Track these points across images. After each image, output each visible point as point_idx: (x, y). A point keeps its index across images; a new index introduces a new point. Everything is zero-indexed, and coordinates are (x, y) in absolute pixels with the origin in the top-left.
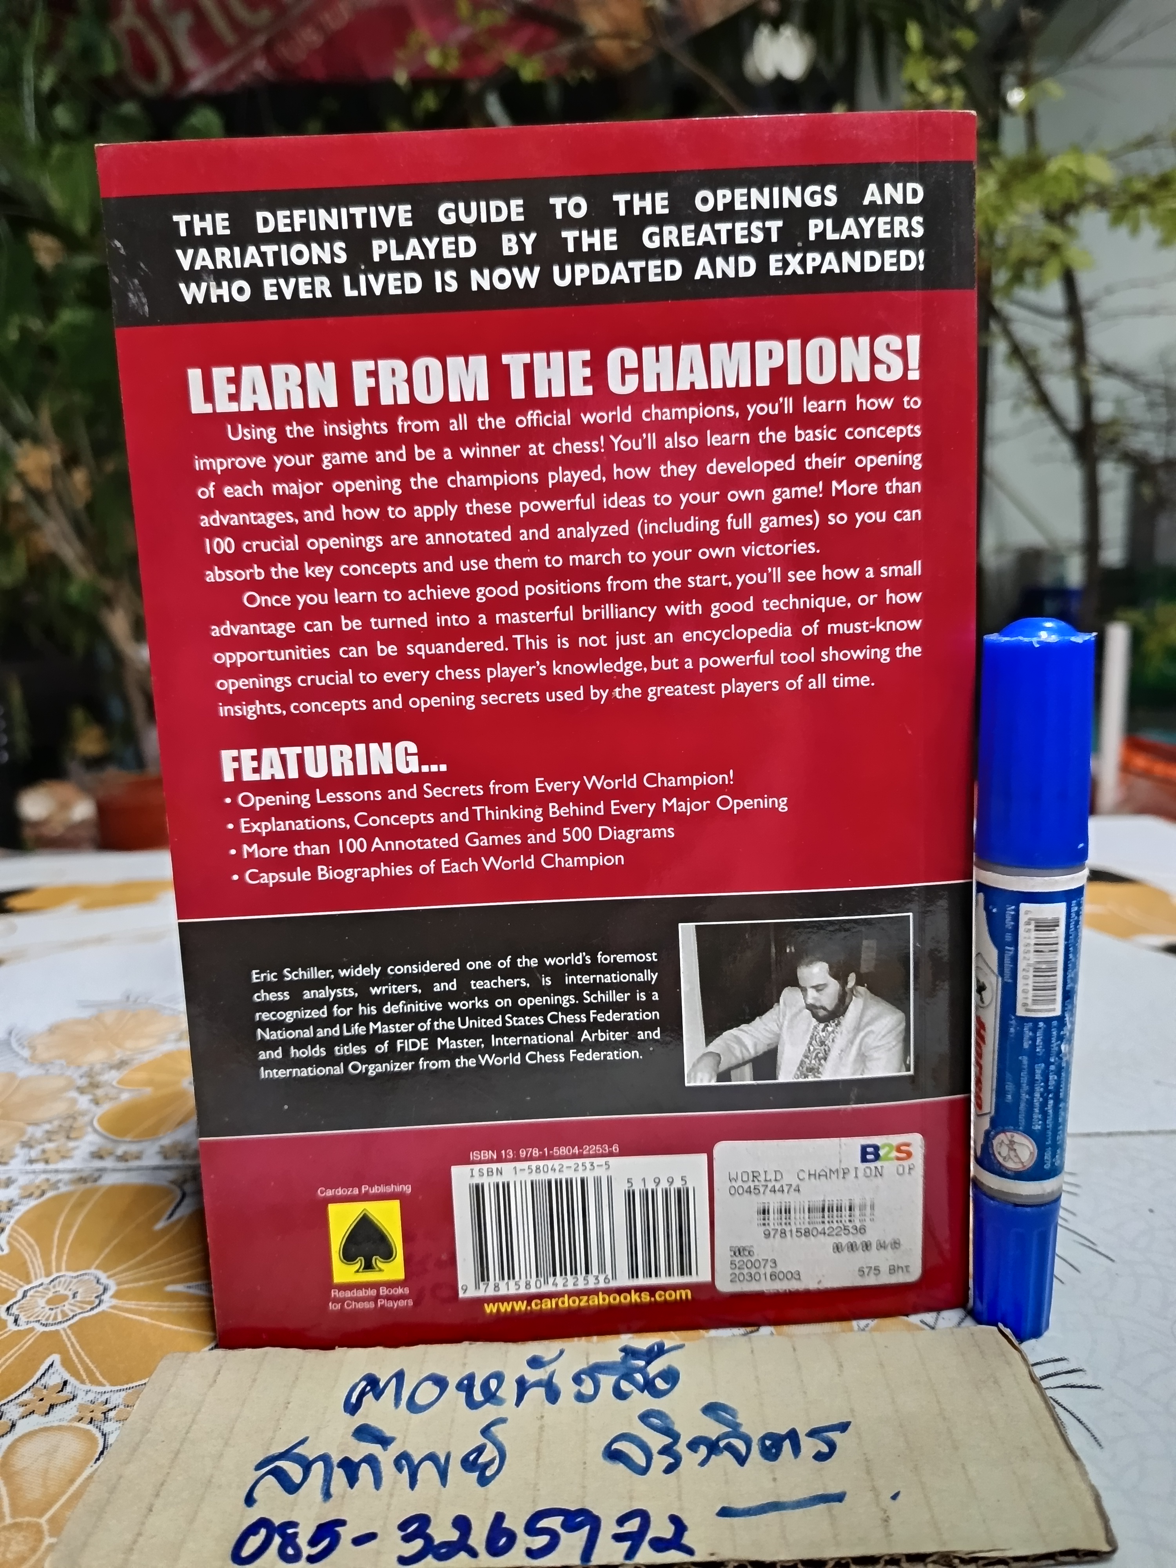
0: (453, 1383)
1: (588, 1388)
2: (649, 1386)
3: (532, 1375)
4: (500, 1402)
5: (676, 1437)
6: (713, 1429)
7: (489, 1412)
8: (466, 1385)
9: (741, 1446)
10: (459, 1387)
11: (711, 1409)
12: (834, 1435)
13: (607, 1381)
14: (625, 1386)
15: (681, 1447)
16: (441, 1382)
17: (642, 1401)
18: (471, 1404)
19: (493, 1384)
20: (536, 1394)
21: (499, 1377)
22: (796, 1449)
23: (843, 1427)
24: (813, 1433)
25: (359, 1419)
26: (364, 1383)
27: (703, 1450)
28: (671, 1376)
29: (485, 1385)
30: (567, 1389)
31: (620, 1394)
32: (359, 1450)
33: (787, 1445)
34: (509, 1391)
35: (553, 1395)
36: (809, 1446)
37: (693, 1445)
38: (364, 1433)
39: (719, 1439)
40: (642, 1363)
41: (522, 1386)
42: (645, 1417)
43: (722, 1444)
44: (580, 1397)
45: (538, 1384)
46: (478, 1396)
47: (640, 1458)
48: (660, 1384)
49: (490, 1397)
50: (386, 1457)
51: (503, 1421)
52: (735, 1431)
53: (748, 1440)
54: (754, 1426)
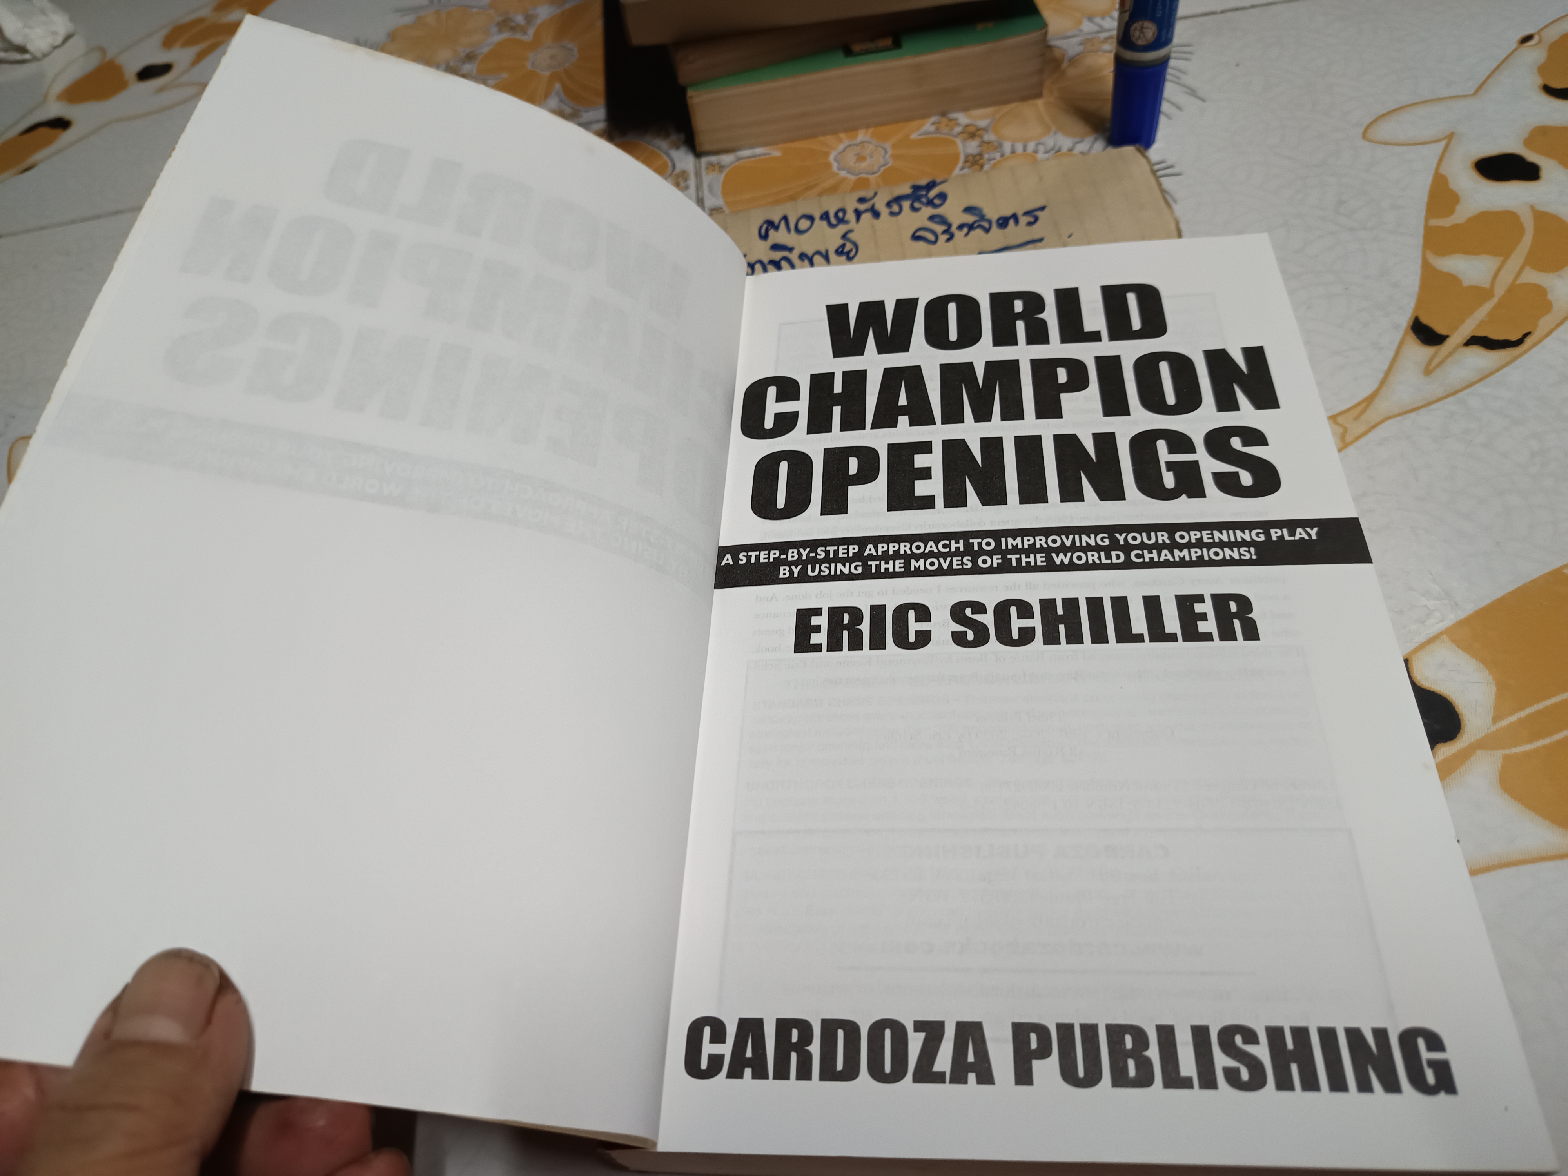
0: (817, 217)
1: (896, 208)
2: (930, 203)
3: (862, 207)
4: (847, 222)
5: (950, 226)
6: (970, 219)
7: (842, 229)
8: (825, 216)
9: (986, 225)
10: (822, 218)
11: (969, 210)
12: (1039, 213)
13: (906, 204)
14: (917, 205)
15: (954, 229)
16: (811, 218)
17: (928, 211)
18: (831, 225)
19: (841, 215)
20: (866, 217)
21: (844, 211)
22: (1017, 221)
23: (1043, 208)
24: (1027, 213)
25: (771, 240)
26: (765, 226)
27: (965, 230)
28: (943, 196)
29: (836, 215)
30: (884, 211)
31: (914, 209)
32: (777, 255)
33: (1011, 222)
34: (851, 216)
35: (876, 214)
36: (1024, 220)
37: (960, 227)
38: (776, 247)
39: (973, 223)
40: (924, 193)
41: (858, 214)
42: (932, 218)
43: (975, 225)
44: (892, 214)
45: (866, 211)
46: (833, 221)
47: (931, 237)
48: (937, 201)
49: (841, 221)
50: (794, 256)
51: (851, 231)
52: (982, 217)
53: (990, 222)
54: (993, 214)
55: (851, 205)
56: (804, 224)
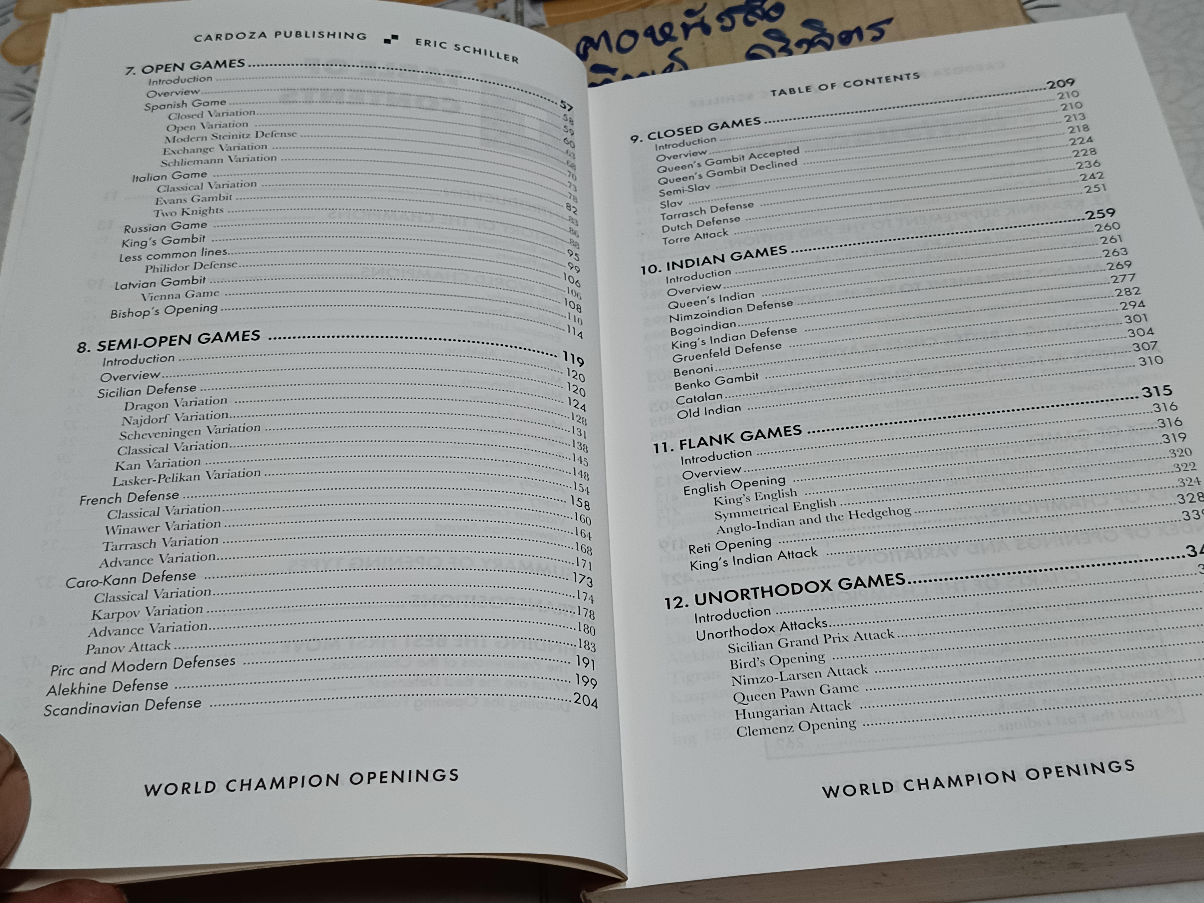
0: (641, 31)
1: (728, 23)
2: (766, 16)
3: (690, 21)
4: (674, 39)
5: (788, 42)
6: (809, 34)
7: (669, 46)
8: (650, 32)
9: (827, 40)
10: (646, 34)
11: (808, 23)
12: (884, 27)
13: (739, 17)
14: (751, 18)
15: (792, 45)
16: (633, 34)
17: (764, 25)
18: (657, 43)
19: (667, 30)
20: (696, 32)
21: (670, 25)
22: (861, 37)
23: (889, 21)
24: (870, 27)
25: (591, 62)
26: (583, 43)
27: (805, 46)
28: (779, 8)
29: (662, 31)
30: (715, 25)
31: (748, 23)
33: (855, 36)
34: (678, 32)
35: (707, 30)
36: (868, 34)
37: (799, 44)
38: (596, 69)
39: (814, 38)
40: (759, 3)
41: (686, 29)
42: (767, 34)
43: (816, 41)
44: (724, 29)
45: (695, 25)
46: (660, 38)
47: (768, 56)
48: (773, 14)
49: (668, 37)
51: (680, 49)
52: (823, 32)
53: (831, 37)
54: (834, 28)
55: (678, 19)
56: (628, 40)
